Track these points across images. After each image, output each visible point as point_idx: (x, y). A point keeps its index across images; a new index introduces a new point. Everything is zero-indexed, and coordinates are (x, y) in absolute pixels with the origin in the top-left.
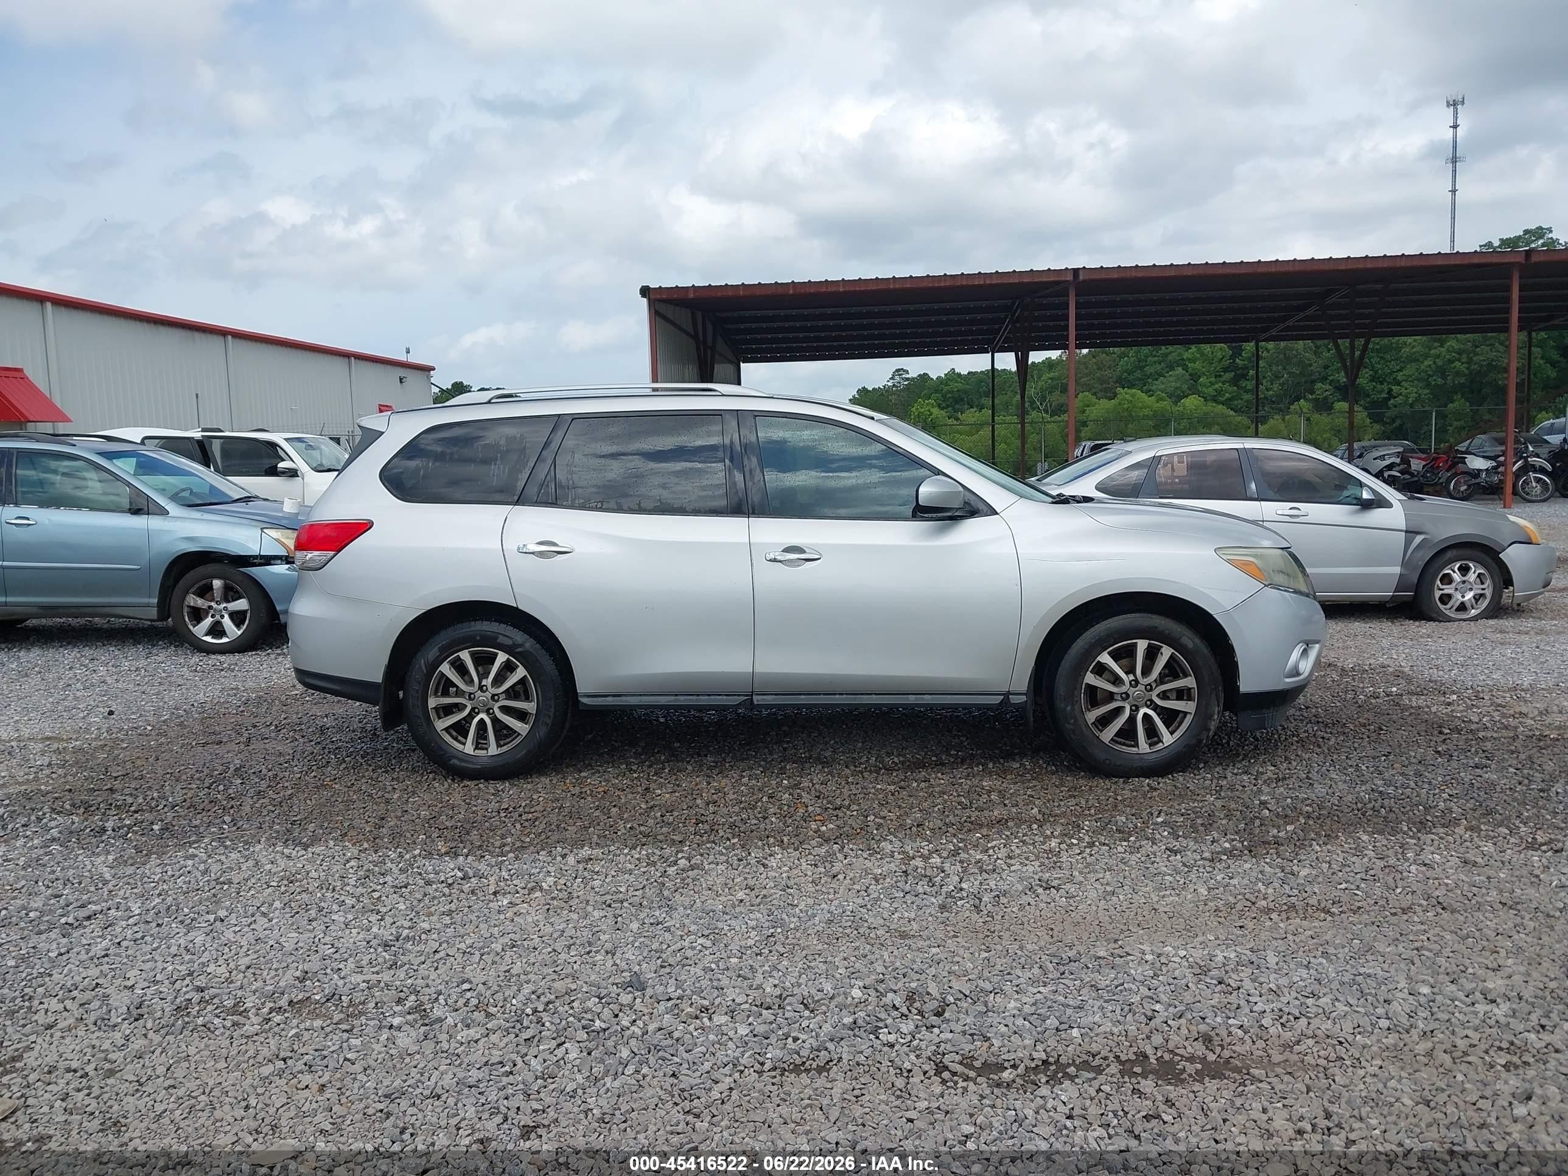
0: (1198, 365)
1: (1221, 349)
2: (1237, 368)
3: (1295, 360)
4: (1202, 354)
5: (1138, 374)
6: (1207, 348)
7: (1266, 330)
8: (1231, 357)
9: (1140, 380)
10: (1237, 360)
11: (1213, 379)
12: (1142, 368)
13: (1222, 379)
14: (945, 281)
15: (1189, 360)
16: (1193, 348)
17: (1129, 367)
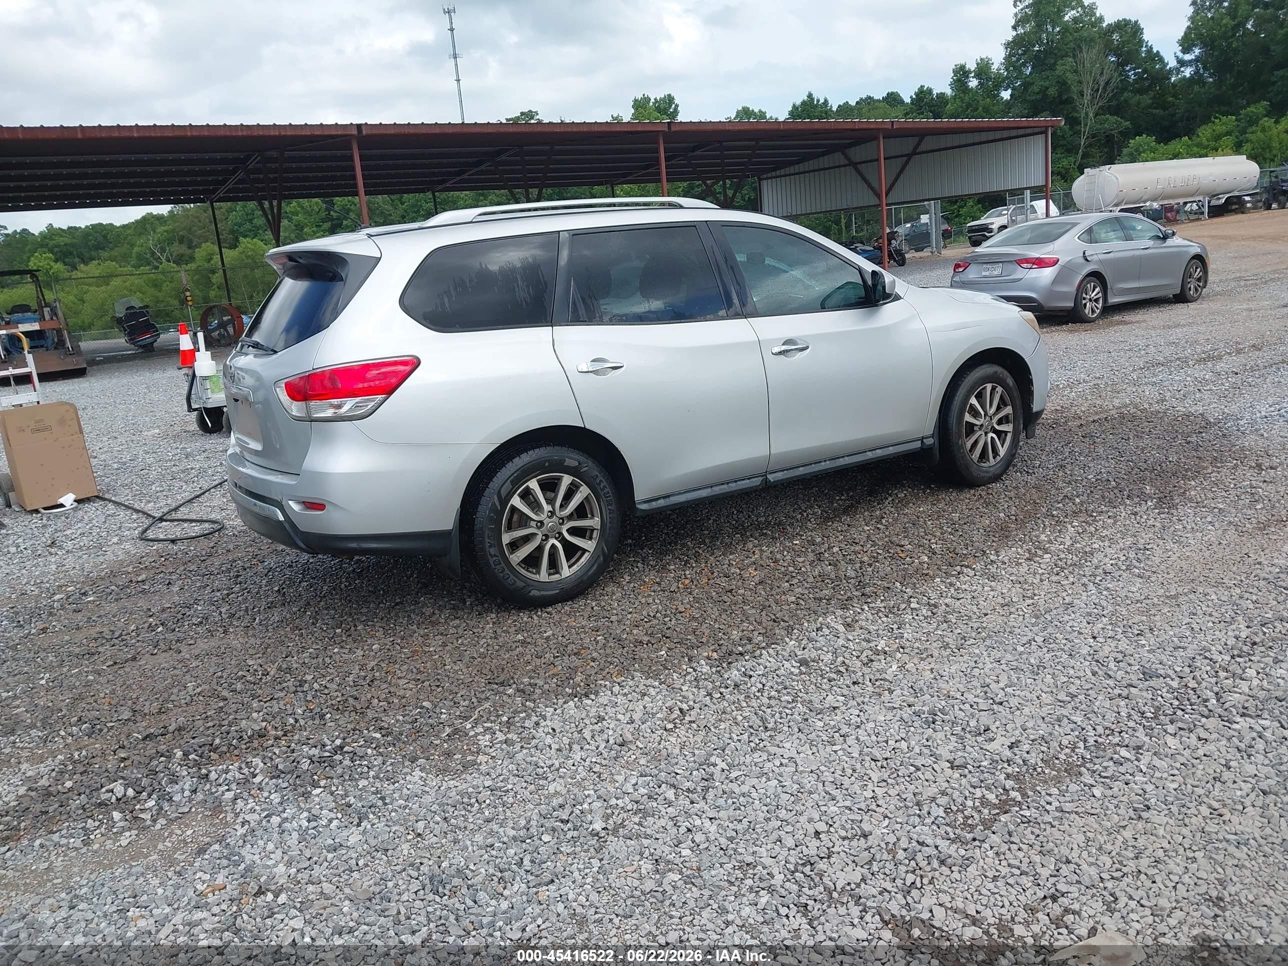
0: (300, 217)
1: (317, 202)
2: (332, 220)
3: (378, 212)
4: (302, 208)
5: (248, 226)
6: (305, 202)
7: (443, 182)
8: (327, 209)
9: (250, 231)
10: (332, 213)
11: (315, 229)
12: (251, 221)
13: (323, 228)
14: (242, 130)
15: (292, 213)
16: (294, 203)
17: (239, 220)
